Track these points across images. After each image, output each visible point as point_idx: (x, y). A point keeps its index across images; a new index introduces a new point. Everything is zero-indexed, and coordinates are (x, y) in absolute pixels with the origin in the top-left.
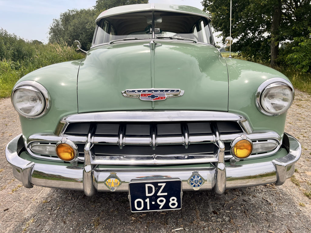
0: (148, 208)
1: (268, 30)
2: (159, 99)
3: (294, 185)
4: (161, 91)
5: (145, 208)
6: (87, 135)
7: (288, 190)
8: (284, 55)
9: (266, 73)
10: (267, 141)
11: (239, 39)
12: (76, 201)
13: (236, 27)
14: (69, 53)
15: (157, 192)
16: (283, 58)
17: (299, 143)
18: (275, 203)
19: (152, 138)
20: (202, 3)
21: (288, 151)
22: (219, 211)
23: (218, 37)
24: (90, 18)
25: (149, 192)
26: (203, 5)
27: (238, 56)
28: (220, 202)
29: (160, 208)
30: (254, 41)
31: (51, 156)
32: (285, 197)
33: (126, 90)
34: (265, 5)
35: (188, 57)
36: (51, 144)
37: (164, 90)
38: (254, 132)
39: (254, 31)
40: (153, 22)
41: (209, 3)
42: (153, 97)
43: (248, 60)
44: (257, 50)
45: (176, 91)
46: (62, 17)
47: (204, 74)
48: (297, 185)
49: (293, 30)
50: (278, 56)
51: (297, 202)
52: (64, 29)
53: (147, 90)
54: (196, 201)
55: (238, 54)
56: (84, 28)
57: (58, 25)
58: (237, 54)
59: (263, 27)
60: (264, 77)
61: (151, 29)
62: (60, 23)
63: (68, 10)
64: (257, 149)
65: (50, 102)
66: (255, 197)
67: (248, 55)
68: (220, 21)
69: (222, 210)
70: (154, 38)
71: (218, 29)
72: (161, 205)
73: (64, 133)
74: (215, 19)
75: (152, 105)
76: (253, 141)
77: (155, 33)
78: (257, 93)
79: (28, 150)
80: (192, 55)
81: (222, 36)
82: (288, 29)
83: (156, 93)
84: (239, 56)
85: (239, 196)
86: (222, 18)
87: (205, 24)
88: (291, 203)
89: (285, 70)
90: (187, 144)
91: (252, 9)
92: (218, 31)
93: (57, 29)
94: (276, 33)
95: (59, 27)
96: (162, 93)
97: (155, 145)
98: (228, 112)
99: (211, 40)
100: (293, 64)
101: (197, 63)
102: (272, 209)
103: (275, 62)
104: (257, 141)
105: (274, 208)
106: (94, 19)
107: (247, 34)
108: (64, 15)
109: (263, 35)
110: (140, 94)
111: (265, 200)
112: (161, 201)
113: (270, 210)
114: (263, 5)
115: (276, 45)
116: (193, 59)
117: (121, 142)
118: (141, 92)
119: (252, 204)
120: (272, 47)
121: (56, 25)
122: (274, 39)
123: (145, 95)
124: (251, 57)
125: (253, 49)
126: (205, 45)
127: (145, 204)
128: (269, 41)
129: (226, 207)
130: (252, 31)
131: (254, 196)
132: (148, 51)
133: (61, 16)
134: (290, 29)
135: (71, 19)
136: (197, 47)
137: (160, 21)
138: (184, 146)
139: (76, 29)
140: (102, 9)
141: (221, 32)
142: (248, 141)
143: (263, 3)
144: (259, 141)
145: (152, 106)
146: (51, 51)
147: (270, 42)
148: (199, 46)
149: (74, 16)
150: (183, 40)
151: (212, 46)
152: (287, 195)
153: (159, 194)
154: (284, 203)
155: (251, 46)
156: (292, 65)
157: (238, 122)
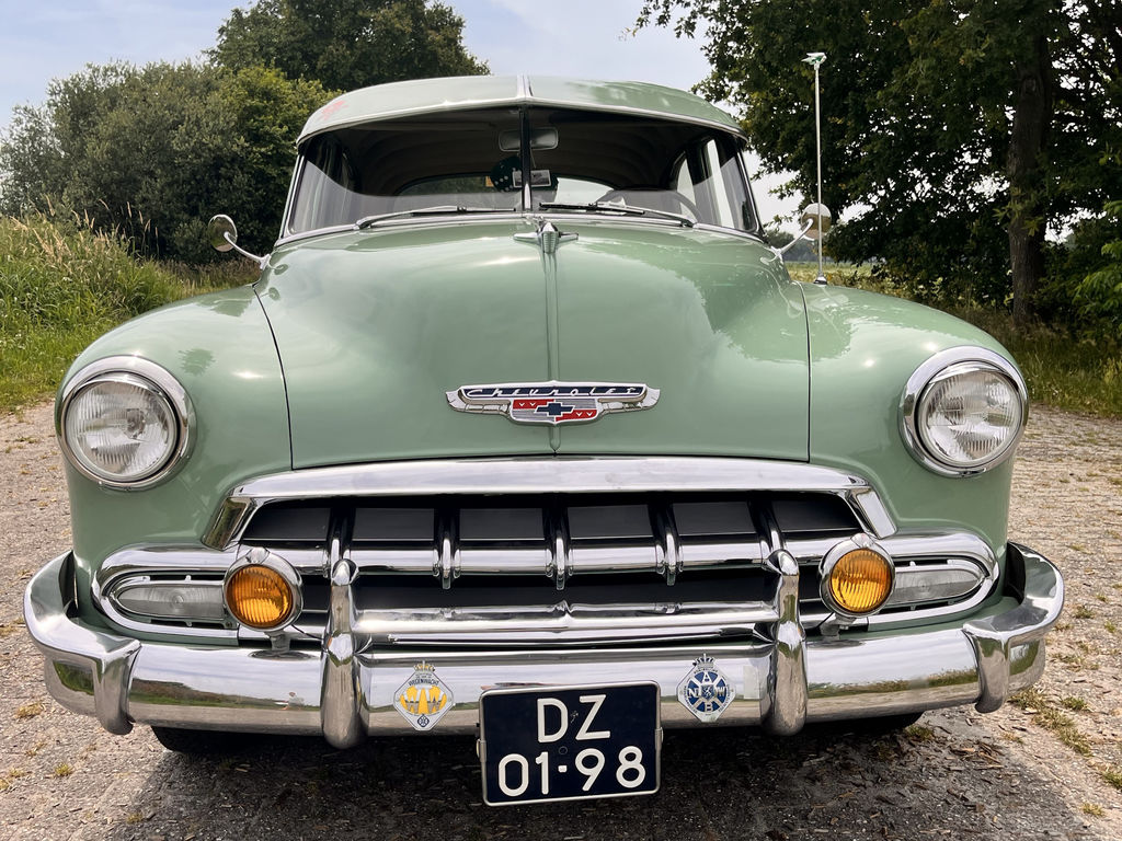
0: (545, 791)
1: (996, 166)
2: (574, 415)
3: (1069, 752)
4: (582, 390)
5: (535, 789)
6: (327, 546)
7: (1043, 765)
8: (1066, 274)
9: (942, 334)
10: (945, 562)
11: (874, 205)
12: (253, 815)
13: (856, 151)
14: (98, 261)
15: (575, 727)
16: (1063, 290)
17: (1057, 573)
18: (994, 806)
19: (554, 551)
20: (706, 51)
21: (1020, 599)
22: (792, 830)
23: (782, 196)
24: (191, 103)
25: (551, 729)
26: (712, 61)
27: (871, 280)
28: (792, 804)
29: (586, 787)
30: (938, 214)
31: (189, 622)
32: (1029, 787)
33: (462, 388)
34: (978, 63)
35: (668, 277)
36: (194, 578)
37: (591, 388)
38: (901, 532)
39: (937, 169)
40: (525, 147)
41: (738, 48)
42: (555, 409)
43: (919, 299)
44: (954, 254)
45: (632, 391)
46: (58, 99)
47: (724, 339)
48: (1078, 750)
49: (1104, 169)
50: (1041, 280)
51: (1075, 802)
52: (63, 153)
53: (535, 389)
54: (707, 805)
55: (873, 272)
56: (161, 148)
57: (36, 133)
58: (866, 269)
59: (973, 157)
60: (931, 346)
61: (516, 175)
62: (49, 124)
63: (90, 66)
64: (909, 591)
65: (194, 433)
66: (922, 788)
67: (914, 274)
68: (788, 126)
69: (802, 827)
70: (531, 210)
71: (780, 158)
72: (588, 776)
73: (241, 542)
74: (764, 115)
75: (551, 437)
76: (898, 564)
77: (531, 189)
78: (906, 400)
79: (106, 604)
80: (682, 273)
81: (799, 191)
82: (1083, 165)
83: (565, 396)
84: (877, 278)
85: (864, 786)
86: (794, 112)
87: (723, 153)
88: (1052, 804)
89: (1075, 339)
90: (672, 569)
91: (924, 82)
92: (778, 169)
93: (35, 154)
94: (1026, 180)
95: (40, 145)
96: (584, 396)
97: (566, 573)
98: (808, 462)
99: (748, 214)
100: (1109, 314)
101: (699, 300)
102: (983, 822)
103: (1031, 308)
104: (912, 563)
105: (988, 819)
106: (209, 107)
107: (908, 184)
108: (68, 90)
109: (978, 189)
110: (512, 400)
111: (957, 797)
112: (590, 762)
113: (973, 825)
114: (970, 65)
115: (1032, 233)
116: (687, 284)
117: (447, 566)
118: (515, 394)
119: (910, 808)
120: (1015, 242)
121: (26, 134)
122: (1020, 207)
123: (527, 404)
124: (929, 286)
125: (936, 250)
126: (724, 237)
127: (535, 771)
128: (1001, 214)
129: (813, 819)
130: (927, 171)
131: (917, 786)
132: (532, 256)
133: (53, 93)
134: (1088, 162)
135: (101, 105)
136: (695, 244)
137: (550, 141)
138: (662, 580)
139: (122, 153)
140: (248, 64)
141: (793, 175)
142: (876, 552)
143: (971, 59)
144: (918, 563)
145: (550, 440)
146: (17, 254)
147: (1006, 220)
148: (702, 238)
149: (112, 96)
150: (639, 214)
151: (752, 240)
152: (1040, 781)
153: (583, 735)
154: (1026, 806)
155: (925, 237)
156: (1102, 320)
157: (842, 495)
